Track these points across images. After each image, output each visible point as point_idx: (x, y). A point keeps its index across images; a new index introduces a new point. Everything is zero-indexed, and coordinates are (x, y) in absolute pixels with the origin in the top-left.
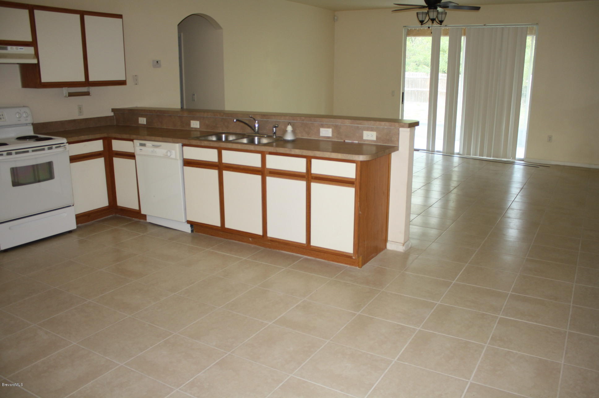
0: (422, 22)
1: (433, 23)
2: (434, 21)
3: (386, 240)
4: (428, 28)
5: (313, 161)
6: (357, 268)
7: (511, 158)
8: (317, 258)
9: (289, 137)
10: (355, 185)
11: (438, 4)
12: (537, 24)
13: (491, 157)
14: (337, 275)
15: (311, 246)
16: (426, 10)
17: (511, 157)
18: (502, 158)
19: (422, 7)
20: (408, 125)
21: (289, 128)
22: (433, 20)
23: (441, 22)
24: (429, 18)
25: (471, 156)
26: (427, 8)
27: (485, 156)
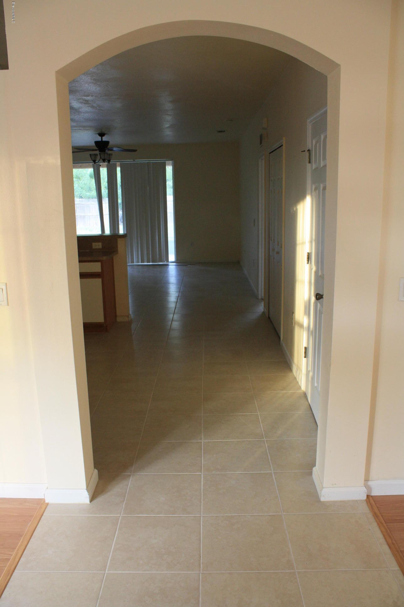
0: (94, 161)
3: (116, 316)
10: (101, 277)
11: (106, 148)
12: (172, 159)
16: (98, 153)
17: (165, 261)
18: (159, 262)
19: (95, 150)
22: (104, 160)
23: (109, 161)
24: (101, 158)
25: (135, 264)
26: (98, 151)
27: (145, 263)
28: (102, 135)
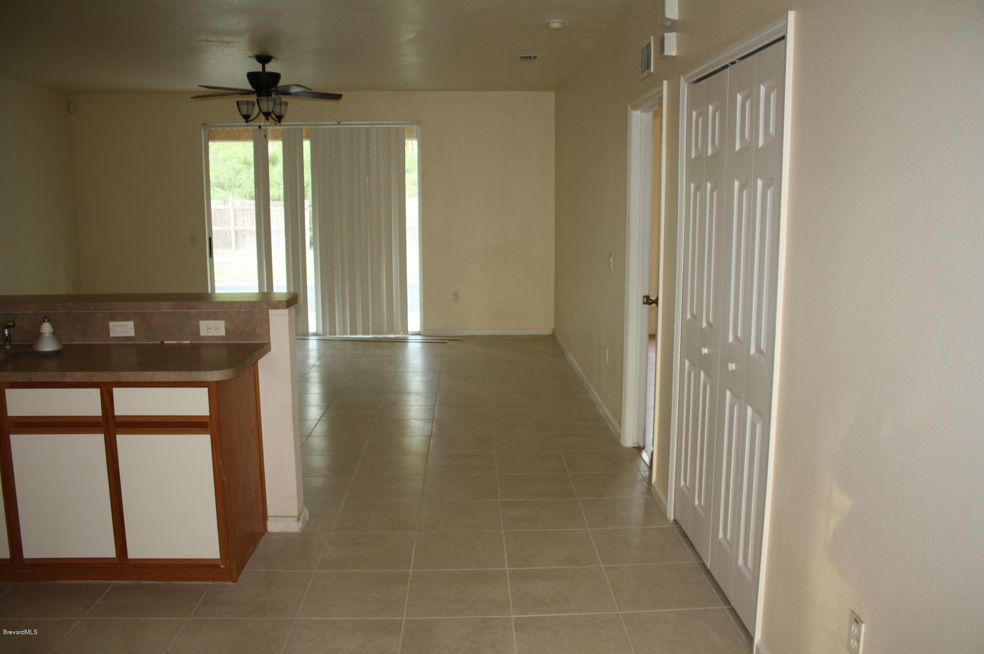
0: (247, 118)
1: (267, 119)
2: (269, 116)
3: (265, 517)
4: (257, 127)
5: (117, 391)
6: (230, 583)
7: (402, 333)
8: (142, 580)
9: (48, 345)
10: (209, 429)
11: (273, 89)
12: (418, 122)
13: (369, 334)
14: (195, 609)
15: (129, 560)
16: (254, 98)
17: (401, 331)
18: (388, 333)
19: (247, 92)
20: (285, 303)
21: (47, 328)
22: (267, 115)
23: (279, 118)
24: (260, 110)
25: (337, 336)
26: (255, 95)
27: (359, 334)
28: (264, 59)
